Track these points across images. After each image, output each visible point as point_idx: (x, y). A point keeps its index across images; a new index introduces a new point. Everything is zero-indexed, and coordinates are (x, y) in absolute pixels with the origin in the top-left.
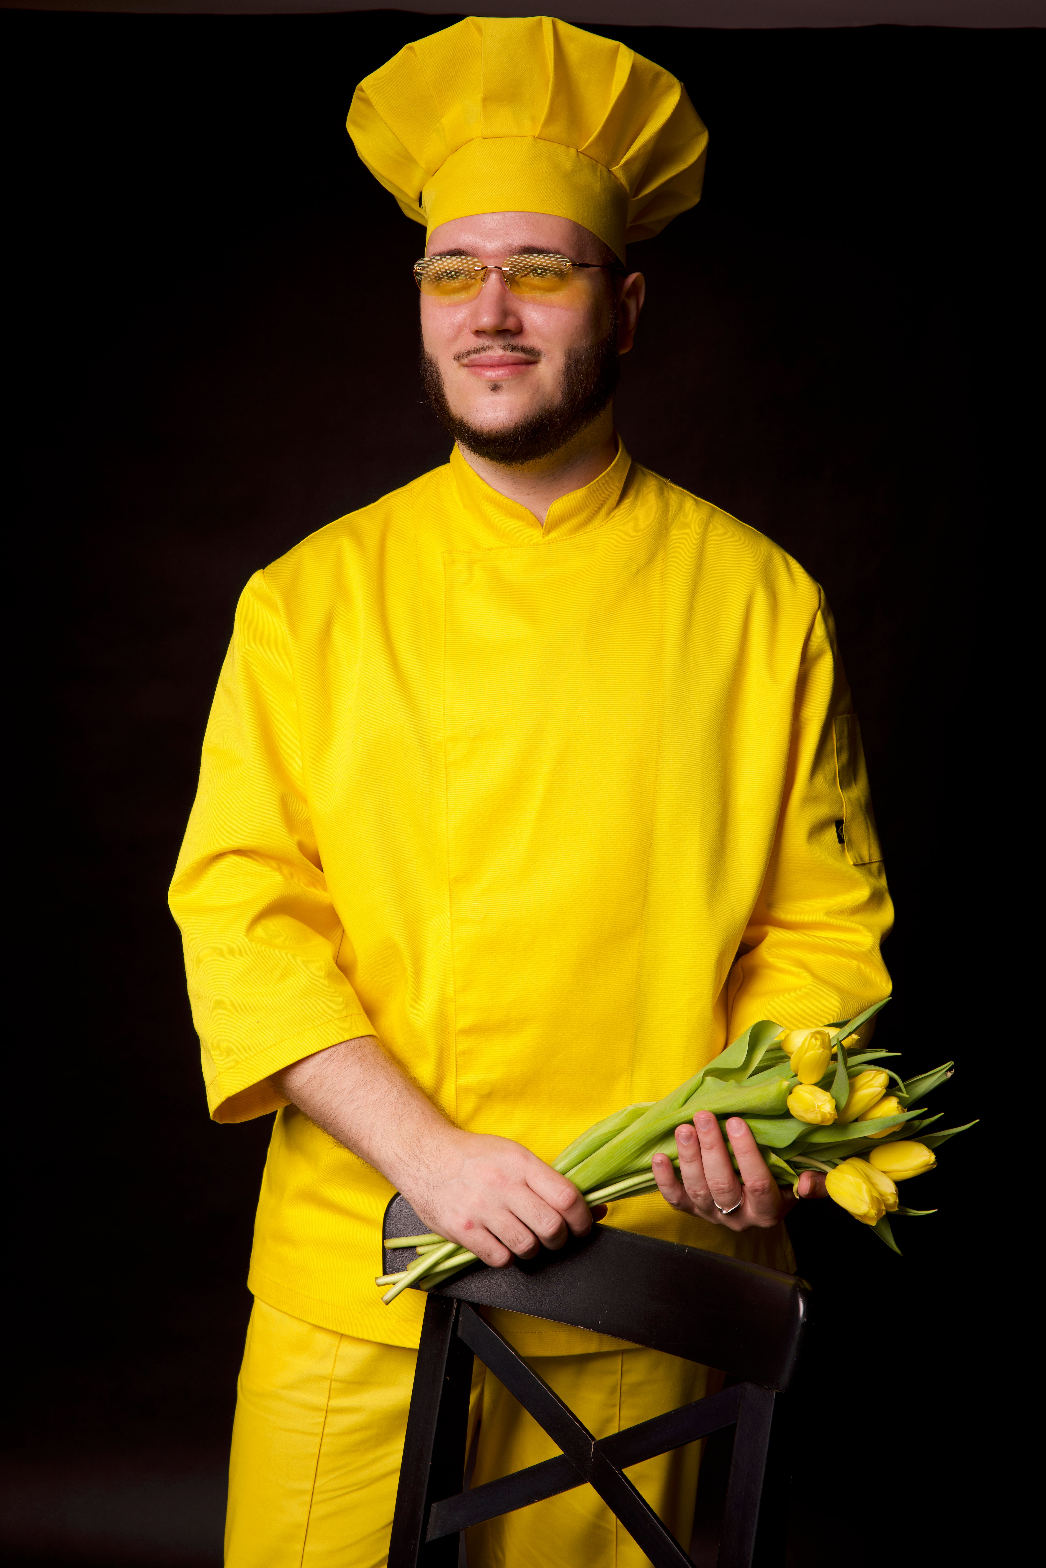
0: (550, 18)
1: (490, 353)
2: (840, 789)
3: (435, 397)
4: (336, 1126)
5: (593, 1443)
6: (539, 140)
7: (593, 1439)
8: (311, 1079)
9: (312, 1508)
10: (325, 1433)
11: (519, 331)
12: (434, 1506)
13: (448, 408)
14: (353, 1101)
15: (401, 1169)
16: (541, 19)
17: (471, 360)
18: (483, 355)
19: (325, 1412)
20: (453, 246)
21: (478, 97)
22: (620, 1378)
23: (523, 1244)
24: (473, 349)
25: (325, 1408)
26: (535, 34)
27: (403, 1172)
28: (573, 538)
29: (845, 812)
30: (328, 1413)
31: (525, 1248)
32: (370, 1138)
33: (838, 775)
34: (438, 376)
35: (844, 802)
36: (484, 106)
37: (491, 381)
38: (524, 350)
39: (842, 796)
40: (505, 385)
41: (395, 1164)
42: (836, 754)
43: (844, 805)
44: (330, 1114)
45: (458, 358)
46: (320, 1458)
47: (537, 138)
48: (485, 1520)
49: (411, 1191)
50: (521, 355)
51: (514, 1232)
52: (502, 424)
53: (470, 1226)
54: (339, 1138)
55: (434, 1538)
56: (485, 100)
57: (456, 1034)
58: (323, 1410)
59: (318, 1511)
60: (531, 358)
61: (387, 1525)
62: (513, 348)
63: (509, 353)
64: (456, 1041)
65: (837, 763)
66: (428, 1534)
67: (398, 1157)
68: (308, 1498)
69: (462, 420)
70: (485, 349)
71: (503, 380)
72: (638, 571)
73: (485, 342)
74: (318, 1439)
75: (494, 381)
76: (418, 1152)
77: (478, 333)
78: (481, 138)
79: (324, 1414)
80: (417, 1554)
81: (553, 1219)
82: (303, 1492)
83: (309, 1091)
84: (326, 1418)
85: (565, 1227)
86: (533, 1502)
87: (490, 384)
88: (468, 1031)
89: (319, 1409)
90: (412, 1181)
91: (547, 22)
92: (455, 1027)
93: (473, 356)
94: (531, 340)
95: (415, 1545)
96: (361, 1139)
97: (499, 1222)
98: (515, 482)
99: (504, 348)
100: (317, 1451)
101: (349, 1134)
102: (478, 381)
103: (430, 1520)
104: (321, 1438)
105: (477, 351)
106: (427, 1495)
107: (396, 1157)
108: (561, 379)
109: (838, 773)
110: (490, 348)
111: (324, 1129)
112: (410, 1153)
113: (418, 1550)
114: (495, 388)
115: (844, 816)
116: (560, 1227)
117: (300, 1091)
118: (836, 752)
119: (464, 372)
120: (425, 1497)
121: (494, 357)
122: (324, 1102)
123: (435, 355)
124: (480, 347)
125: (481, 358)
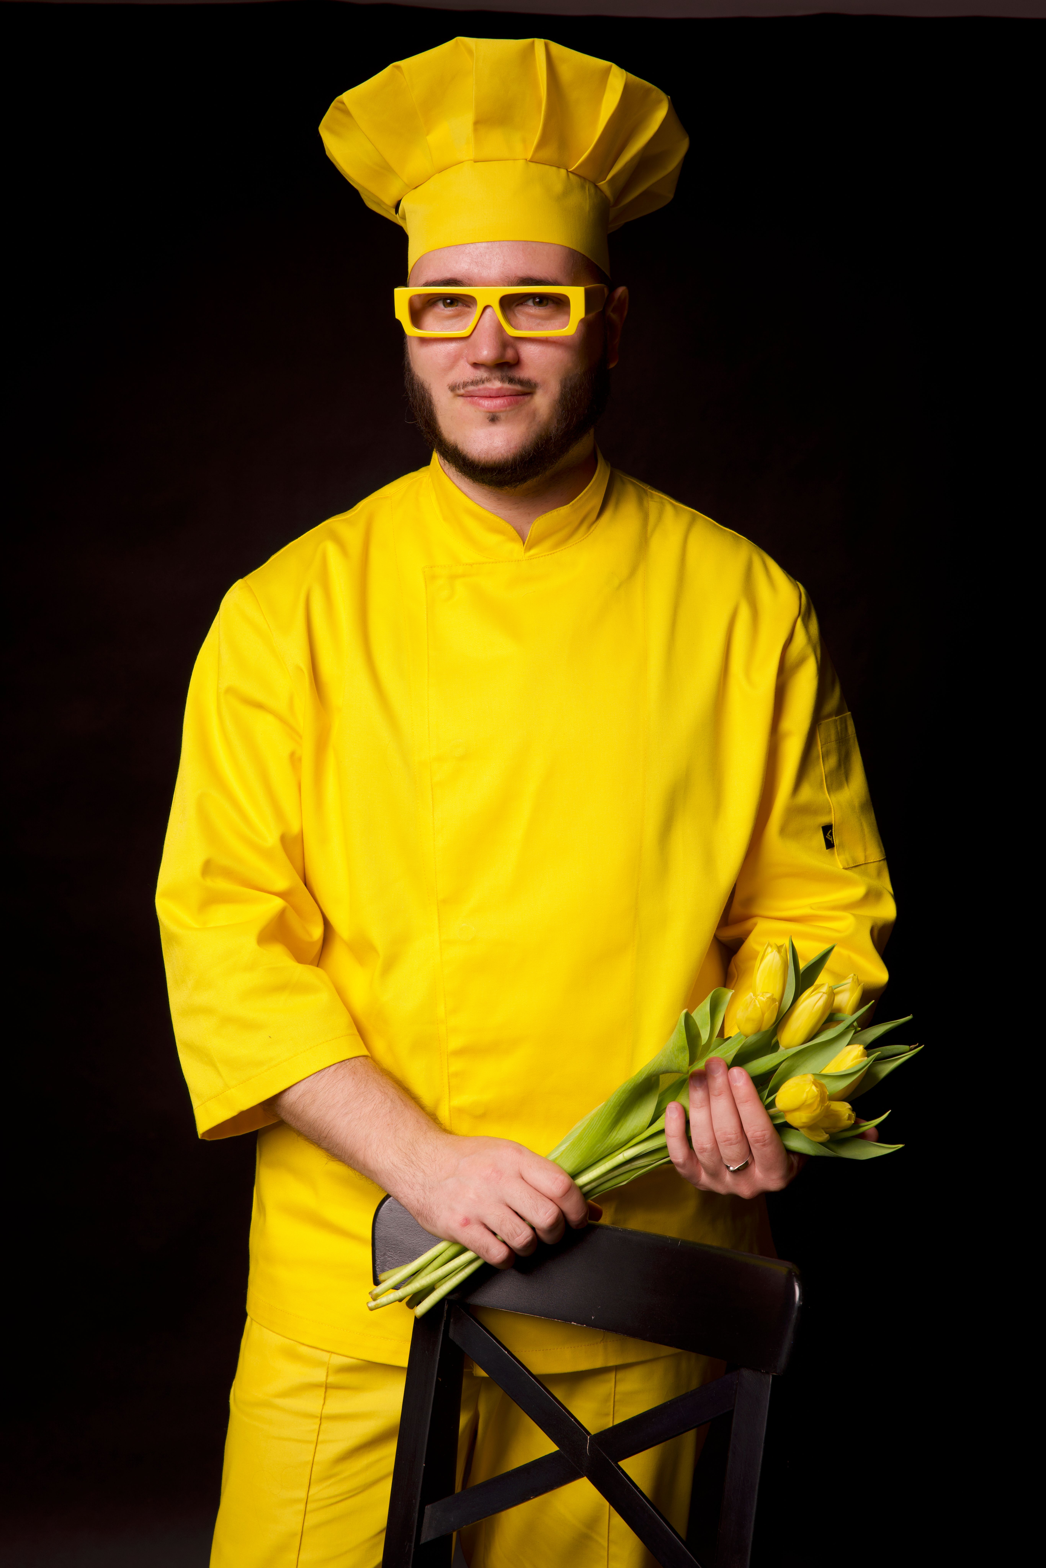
0: (542, 40)
1: (488, 385)
2: (827, 794)
3: (426, 422)
4: (331, 1140)
5: (589, 1437)
6: (530, 163)
7: (588, 1433)
8: (303, 1095)
9: (306, 1517)
10: (319, 1440)
11: (517, 363)
12: (428, 1508)
13: (440, 432)
14: (347, 1114)
15: (398, 1177)
16: (533, 42)
17: (468, 392)
18: (481, 386)
19: (319, 1419)
20: (448, 275)
21: (468, 118)
22: (614, 1387)
23: (521, 1237)
24: (470, 381)
25: (319, 1415)
26: (528, 55)
27: (399, 1179)
28: (554, 553)
29: (833, 817)
30: (322, 1421)
31: (523, 1240)
32: (365, 1150)
33: (825, 781)
34: (430, 402)
35: (832, 808)
36: (476, 130)
37: (490, 412)
38: (521, 382)
39: (830, 801)
40: (502, 416)
41: (391, 1173)
42: (821, 759)
43: (833, 810)
44: (324, 1128)
45: (453, 388)
46: (314, 1466)
47: (529, 161)
48: (480, 1519)
49: (408, 1197)
50: (518, 388)
51: (512, 1224)
52: (500, 454)
53: (467, 1222)
54: (333, 1151)
55: (429, 1539)
56: (477, 123)
57: (448, 1055)
58: (317, 1417)
59: (312, 1520)
60: (528, 389)
61: (381, 1532)
62: (511, 381)
63: (507, 386)
64: (448, 1063)
65: (823, 769)
66: (422, 1536)
67: (394, 1165)
68: (302, 1507)
69: (457, 447)
70: (483, 381)
71: (501, 412)
72: (620, 586)
73: (482, 374)
74: (313, 1446)
75: (492, 412)
76: (414, 1158)
77: (476, 365)
78: (472, 161)
79: (318, 1421)
80: (412, 1556)
81: (550, 1209)
82: (297, 1501)
83: (302, 1107)
84: (320, 1424)
85: (562, 1218)
86: (529, 1499)
87: (488, 414)
88: (460, 1052)
89: (312, 1416)
90: (408, 1187)
91: (539, 44)
92: (447, 1049)
93: (471, 388)
94: (527, 372)
95: (410, 1546)
96: (357, 1150)
97: (497, 1217)
98: (499, 499)
99: (502, 380)
100: (311, 1458)
101: (344, 1146)
102: (475, 411)
103: (424, 1522)
104: (315, 1445)
105: (474, 383)
106: (421, 1497)
107: (392, 1165)
108: (557, 407)
109: (824, 778)
110: (488, 380)
111: (317, 1143)
112: (406, 1160)
113: (412, 1552)
114: (493, 419)
115: (832, 821)
116: (557, 1217)
117: (292, 1107)
118: (821, 757)
119: (460, 401)
120: (419, 1499)
121: (492, 389)
122: (317, 1117)
123: (427, 381)
124: (478, 378)
125: (479, 390)
